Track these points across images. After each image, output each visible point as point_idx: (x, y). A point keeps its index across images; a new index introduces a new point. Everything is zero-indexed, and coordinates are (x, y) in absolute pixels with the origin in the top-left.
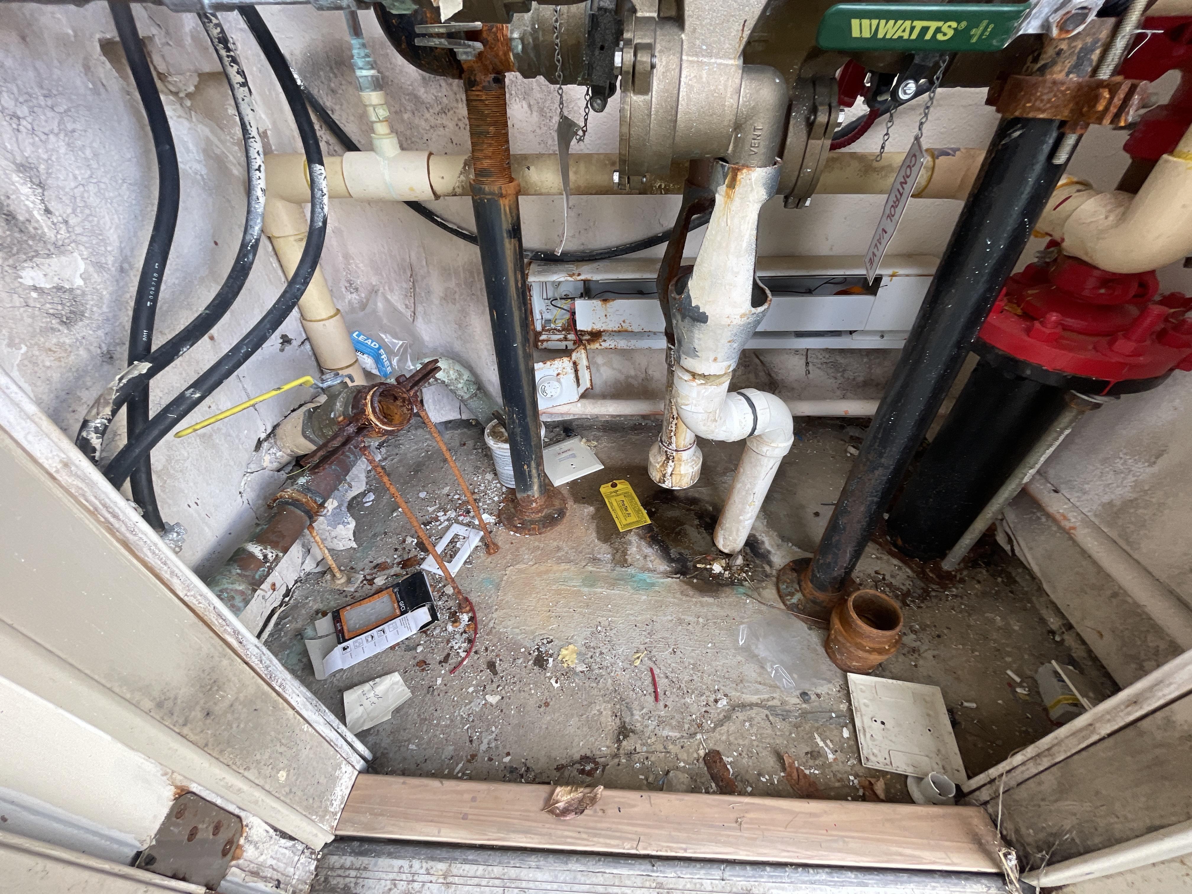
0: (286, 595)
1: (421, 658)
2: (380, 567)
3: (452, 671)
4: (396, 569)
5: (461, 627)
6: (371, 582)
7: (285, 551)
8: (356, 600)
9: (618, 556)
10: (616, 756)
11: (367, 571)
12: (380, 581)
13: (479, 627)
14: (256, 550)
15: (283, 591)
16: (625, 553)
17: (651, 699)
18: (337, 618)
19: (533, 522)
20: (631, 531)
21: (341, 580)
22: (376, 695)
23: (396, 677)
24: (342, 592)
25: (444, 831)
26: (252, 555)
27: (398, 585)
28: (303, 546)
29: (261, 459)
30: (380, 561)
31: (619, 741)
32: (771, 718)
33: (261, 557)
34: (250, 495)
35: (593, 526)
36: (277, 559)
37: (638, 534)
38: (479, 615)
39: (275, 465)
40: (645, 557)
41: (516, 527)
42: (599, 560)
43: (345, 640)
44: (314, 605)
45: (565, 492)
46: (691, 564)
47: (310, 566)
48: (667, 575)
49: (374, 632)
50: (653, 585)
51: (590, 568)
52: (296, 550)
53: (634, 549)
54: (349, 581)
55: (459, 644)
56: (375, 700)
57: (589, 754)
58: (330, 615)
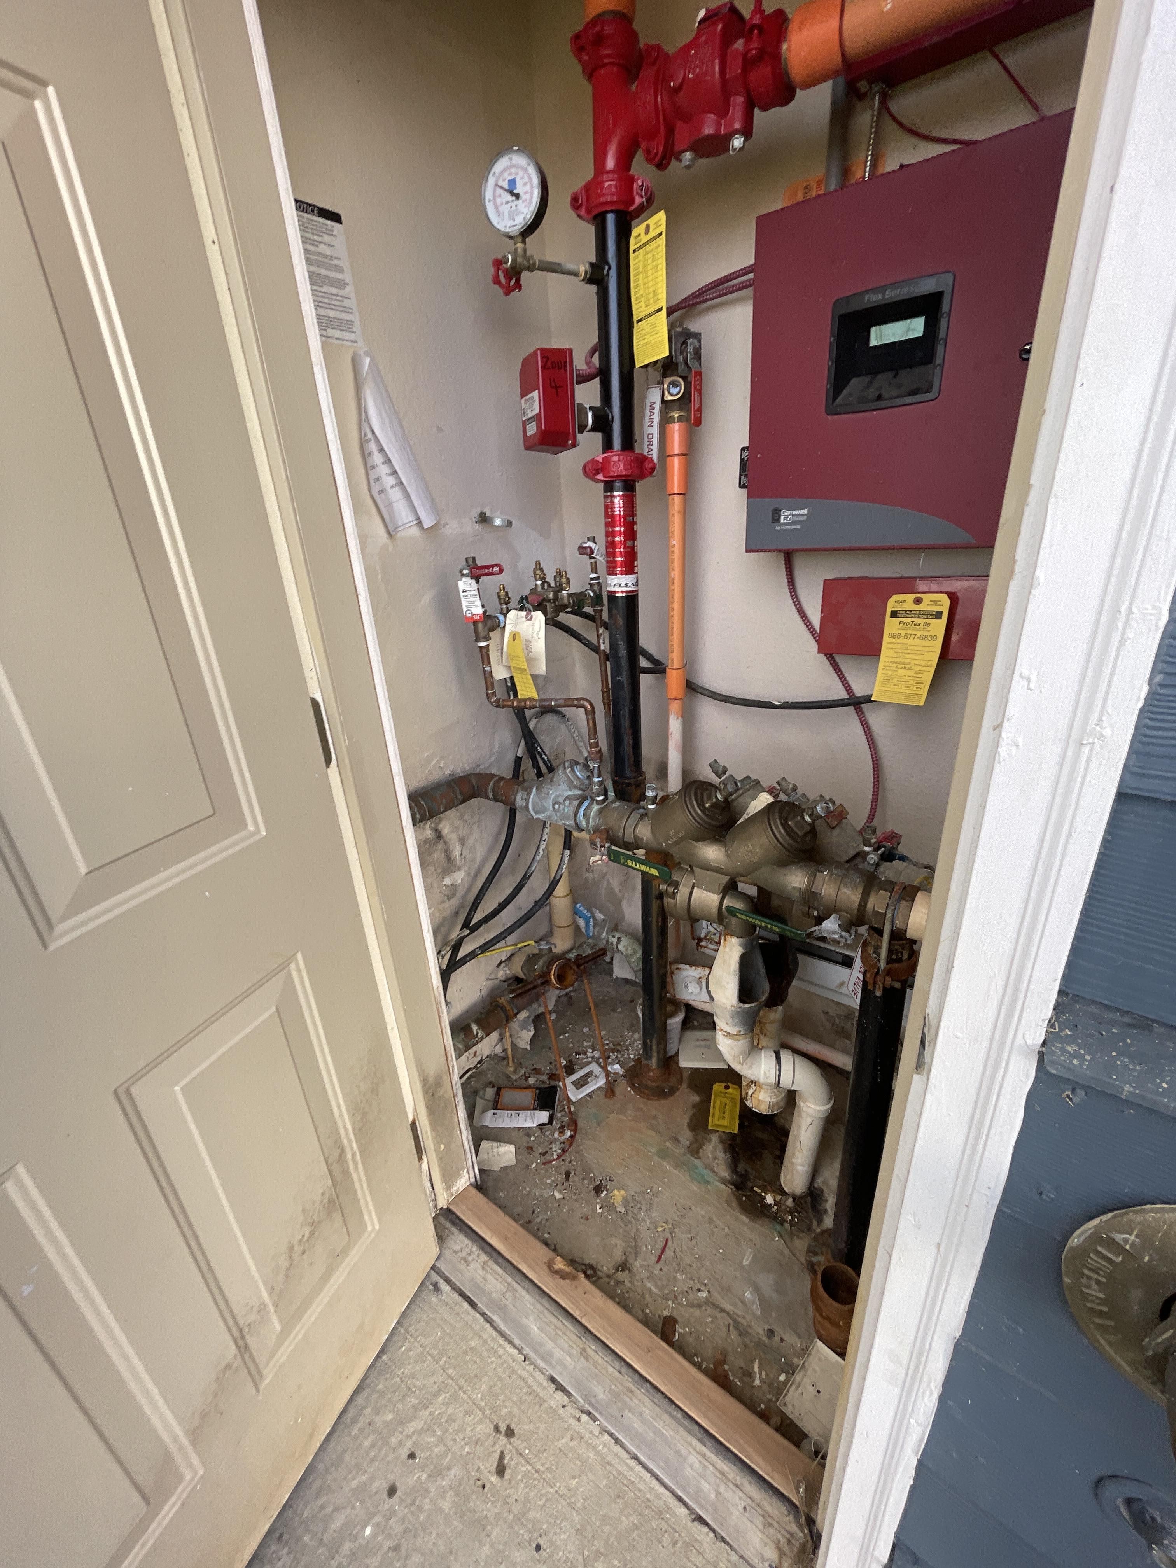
0: (479, 1063)
1: (530, 1145)
2: (536, 1071)
3: (544, 1164)
4: (544, 1078)
5: (562, 1138)
6: (527, 1079)
7: (487, 1035)
8: (514, 1087)
9: (696, 1145)
10: (608, 1276)
11: (528, 1070)
12: (532, 1081)
13: (574, 1145)
14: (475, 1028)
15: (479, 1059)
16: (701, 1147)
17: (654, 1259)
18: (498, 1092)
19: (647, 1087)
20: (717, 1131)
21: (511, 1069)
22: (498, 1153)
23: (512, 1148)
24: (508, 1077)
25: (494, 1238)
26: (472, 1030)
27: (540, 1089)
28: (501, 1034)
29: (498, 972)
30: (539, 1066)
31: (617, 1270)
32: (731, 1328)
33: (475, 1033)
34: (485, 992)
35: (691, 1113)
36: (482, 1038)
37: (720, 1137)
38: (577, 1137)
39: (503, 978)
40: (715, 1158)
41: (634, 1085)
42: (679, 1141)
43: (496, 1109)
44: (491, 1077)
45: (686, 1075)
46: (751, 1184)
47: (499, 1050)
48: (724, 1181)
49: (514, 1112)
50: (708, 1182)
51: (668, 1144)
52: (495, 1036)
53: (711, 1147)
54: (515, 1072)
55: (556, 1149)
56: (496, 1155)
57: (594, 1264)
58: (495, 1088)
